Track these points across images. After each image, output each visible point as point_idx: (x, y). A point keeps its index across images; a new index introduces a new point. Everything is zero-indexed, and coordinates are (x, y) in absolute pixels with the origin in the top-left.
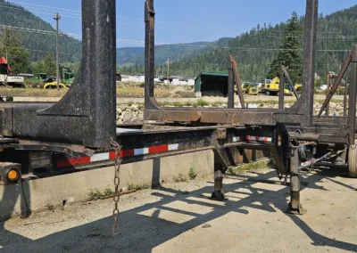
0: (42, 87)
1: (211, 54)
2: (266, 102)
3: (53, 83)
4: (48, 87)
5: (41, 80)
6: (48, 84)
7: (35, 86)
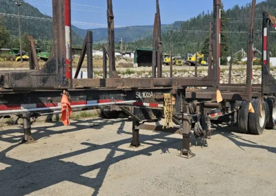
0: (14, 60)
1: (168, 34)
2: (179, 71)
3: (24, 57)
4: (19, 60)
5: (14, 54)
6: (19, 57)
7: (9, 60)
